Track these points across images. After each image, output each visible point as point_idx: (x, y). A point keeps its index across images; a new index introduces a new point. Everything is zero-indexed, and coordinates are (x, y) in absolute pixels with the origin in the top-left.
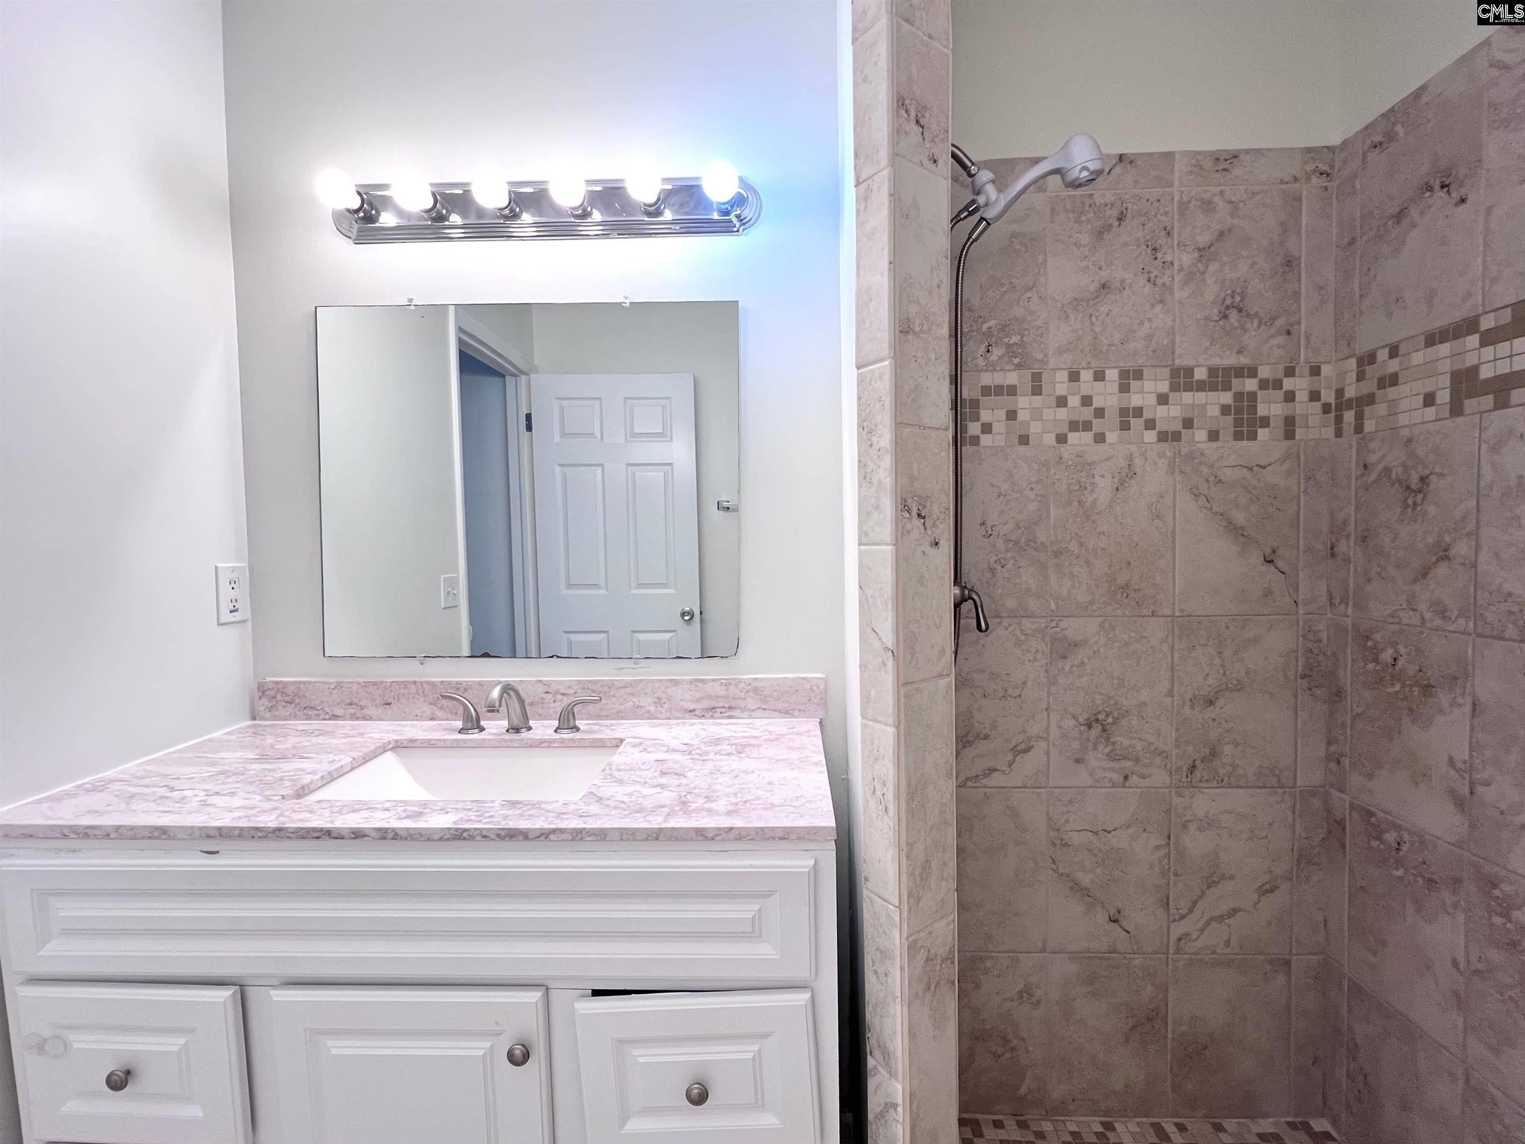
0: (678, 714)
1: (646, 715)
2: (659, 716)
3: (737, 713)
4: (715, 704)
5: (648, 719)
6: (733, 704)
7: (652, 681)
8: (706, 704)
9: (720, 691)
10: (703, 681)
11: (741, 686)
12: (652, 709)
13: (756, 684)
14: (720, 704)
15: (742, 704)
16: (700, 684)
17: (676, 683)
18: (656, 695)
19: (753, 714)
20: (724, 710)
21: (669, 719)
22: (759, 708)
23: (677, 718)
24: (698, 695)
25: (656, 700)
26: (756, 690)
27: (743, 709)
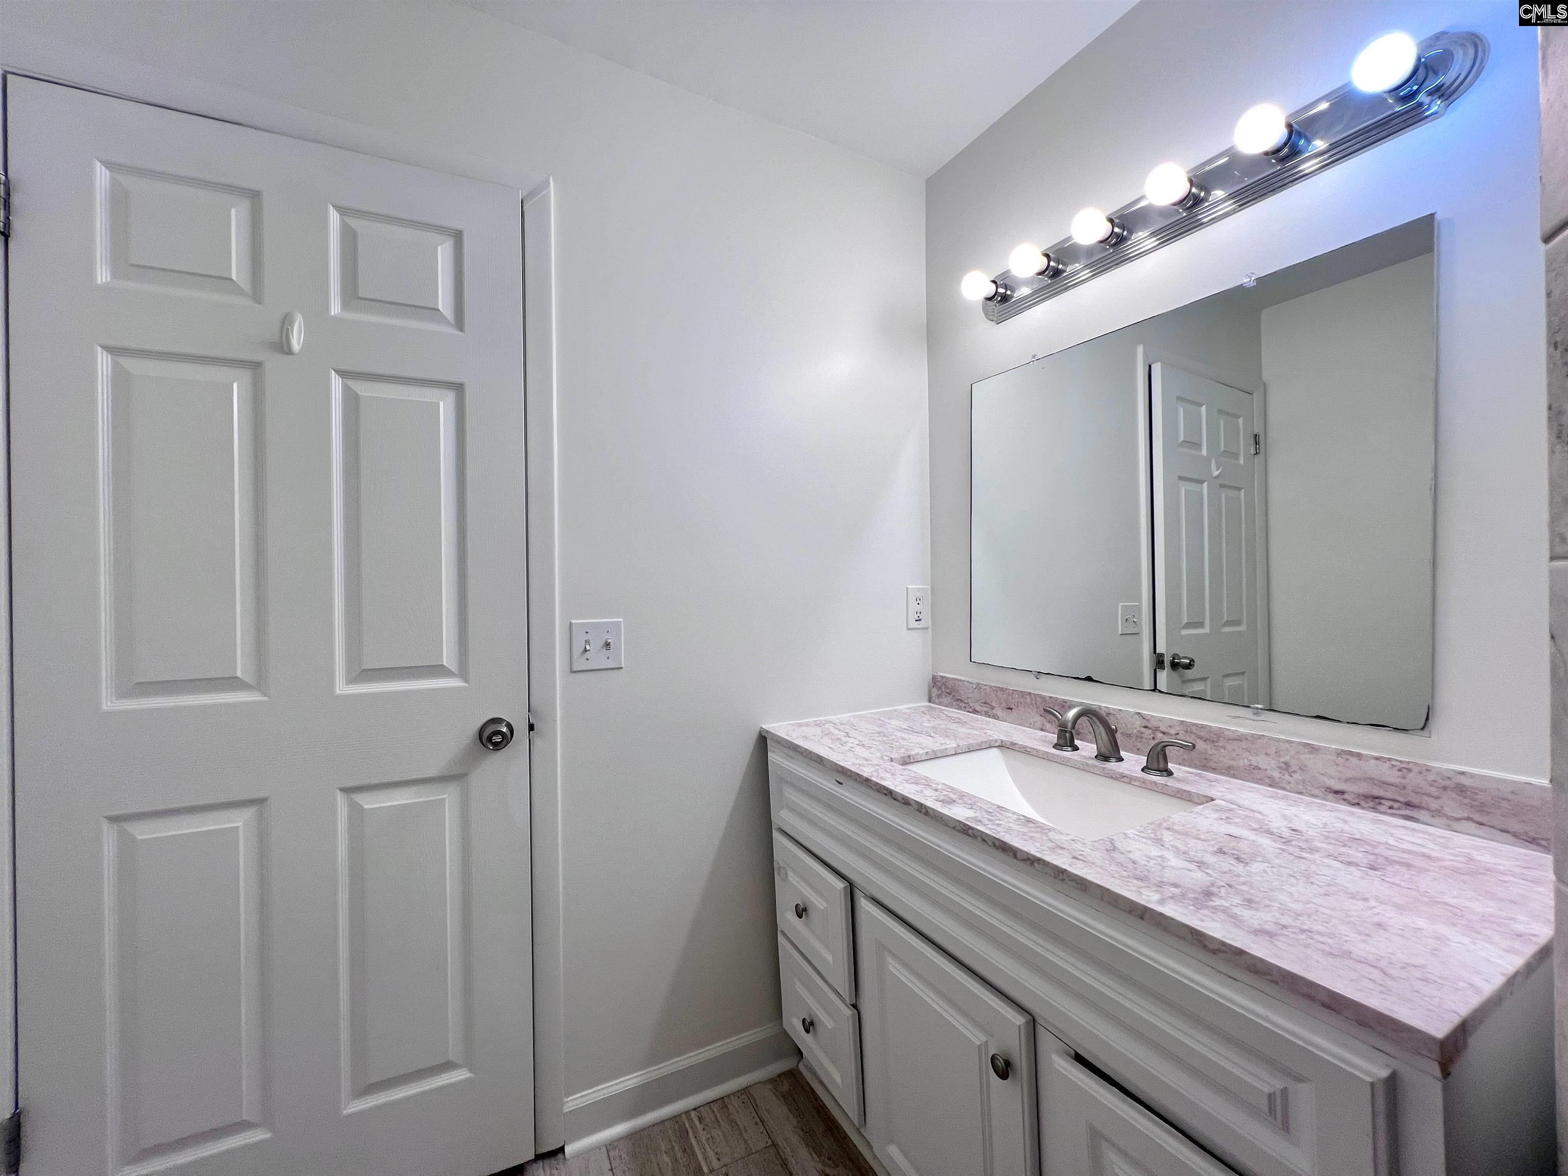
0: (1316, 792)
1: (1267, 780)
2: (1288, 787)
3: (1422, 815)
4: (1381, 793)
5: (1270, 786)
6: (1415, 800)
7: (1278, 740)
8: (1363, 788)
9: (1392, 777)
10: (1359, 756)
11: (1431, 777)
12: (1276, 775)
13: (1464, 780)
14: (1389, 795)
15: (1434, 805)
16: (1354, 760)
17: (1313, 749)
18: (1282, 760)
19: (1456, 825)
20: (1396, 805)
21: (1301, 793)
22: (1469, 819)
23: (1313, 796)
24: (1349, 774)
25: (1283, 766)
26: (1461, 789)
27: (1437, 813)
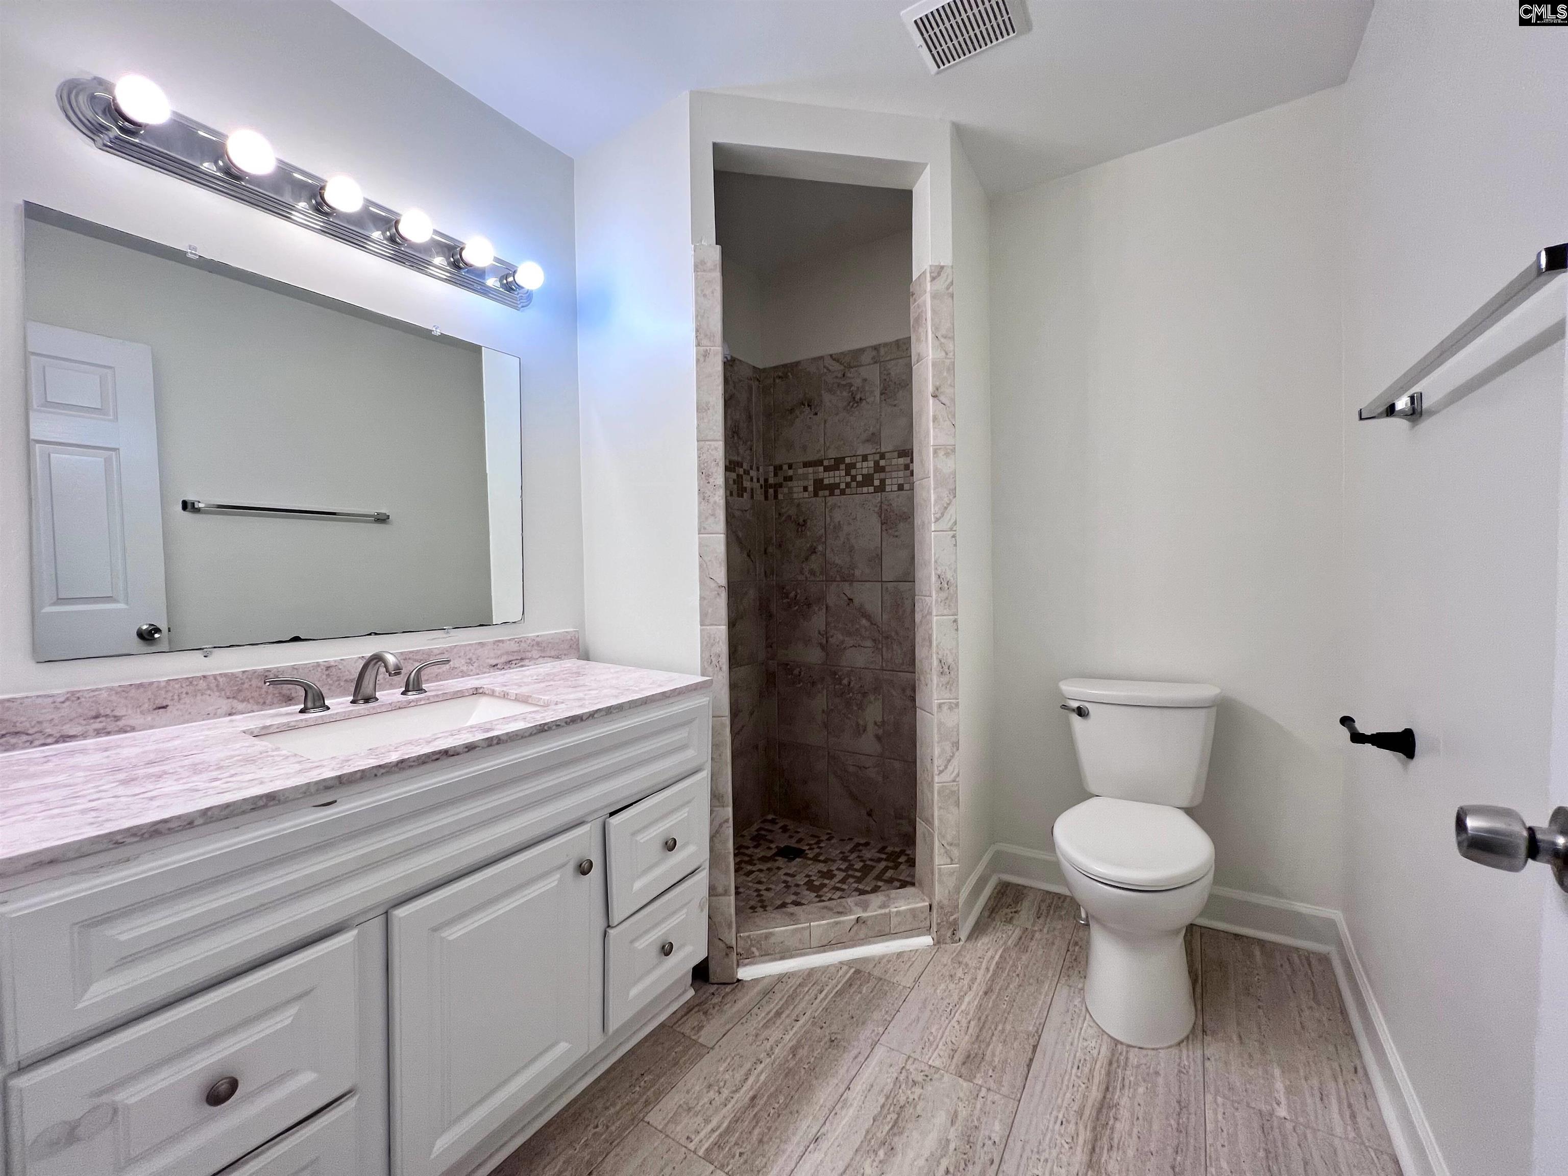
0: (485, 670)
1: (460, 674)
2: (471, 673)
3: (526, 662)
4: (511, 658)
5: (463, 677)
6: (523, 656)
7: (465, 645)
8: (504, 659)
9: (515, 647)
10: (502, 641)
11: (529, 641)
12: (465, 668)
13: (539, 639)
14: (515, 658)
15: (529, 655)
16: (501, 644)
17: (482, 645)
18: (468, 657)
19: (537, 662)
20: (517, 662)
21: (478, 674)
22: (540, 657)
23: (485, 673)
24: (499, 652)
25: (468, 661)
26: (538, 644)
27: (531, 659)
